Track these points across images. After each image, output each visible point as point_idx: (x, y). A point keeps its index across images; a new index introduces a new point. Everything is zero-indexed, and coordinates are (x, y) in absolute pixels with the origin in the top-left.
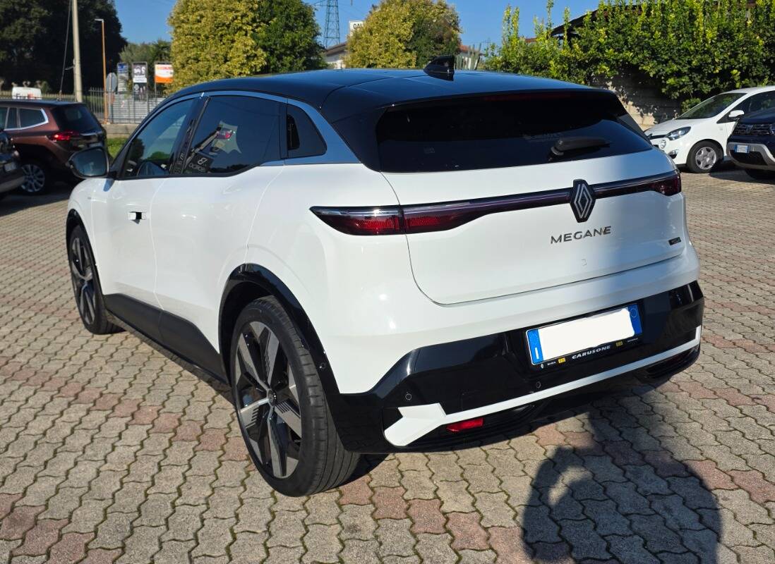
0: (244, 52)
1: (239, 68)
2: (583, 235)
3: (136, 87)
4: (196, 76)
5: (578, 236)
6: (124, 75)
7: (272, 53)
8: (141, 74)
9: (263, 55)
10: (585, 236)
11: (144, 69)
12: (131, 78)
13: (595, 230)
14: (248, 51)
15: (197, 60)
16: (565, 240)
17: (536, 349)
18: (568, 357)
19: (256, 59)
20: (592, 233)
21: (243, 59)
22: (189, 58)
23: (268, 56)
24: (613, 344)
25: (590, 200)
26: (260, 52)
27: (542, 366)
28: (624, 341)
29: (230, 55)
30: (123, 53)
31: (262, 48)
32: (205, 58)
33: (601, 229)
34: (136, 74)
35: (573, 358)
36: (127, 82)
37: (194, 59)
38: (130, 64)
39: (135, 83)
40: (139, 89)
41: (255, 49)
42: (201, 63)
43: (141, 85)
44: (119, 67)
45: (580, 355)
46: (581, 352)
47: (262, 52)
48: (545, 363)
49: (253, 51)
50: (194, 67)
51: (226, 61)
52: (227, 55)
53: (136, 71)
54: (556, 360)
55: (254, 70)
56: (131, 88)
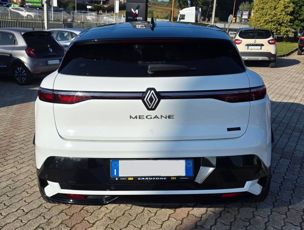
0: (284, 5)
1: (280, 12)
2: (153, 118)
3: (243, 20)
4: (261, 16)
5: (149, 117)
6: (239, 15)
7: (297, 6)
8: (246, 15)
9: (292, 6)
10: (154, 118)
11: (247, 13)
12: (242, 16)
13: (161, 116)
14: (286, 4)
15: (263, 9)
16: (139, 118)
17: (115, 170)
18: (135, 178)
19: (289, 8)
20: (160, 117)
21: (282, 8)
22: (260, 8)
23: (294, 7)
24: (169, 178)
25: (156, 100)
26: (291, 4)
27: (117, 179)
28: (178, 177)
29: (277, 6)
30: (240, 6)
31: (293, 3)
32: (266, 8)
33: (166, 116)
34: (244, 15)
35: (139, 179)
36: (240, 18)
37: (262, 8)
38: (242, 11)
39: (243, 19)
40: (244, 21)
41: (289, 3)
42: (264, 10)
43: (245, 19)
44: (238, 12)
45: (144, 179)
46: (145, 177)
47: (292, 5)
48: (119, 178)
49: (288, 4)
50: (261, 12)
51: (275, 9)
52: (276, 6)
53: (244, 13)
54: (127, 178)
55: (287, 13)
56: (241, 21)
